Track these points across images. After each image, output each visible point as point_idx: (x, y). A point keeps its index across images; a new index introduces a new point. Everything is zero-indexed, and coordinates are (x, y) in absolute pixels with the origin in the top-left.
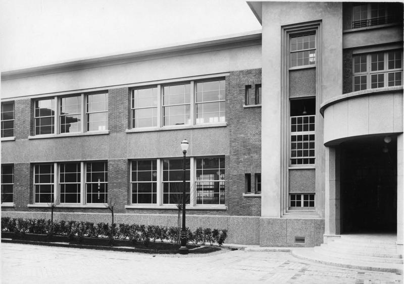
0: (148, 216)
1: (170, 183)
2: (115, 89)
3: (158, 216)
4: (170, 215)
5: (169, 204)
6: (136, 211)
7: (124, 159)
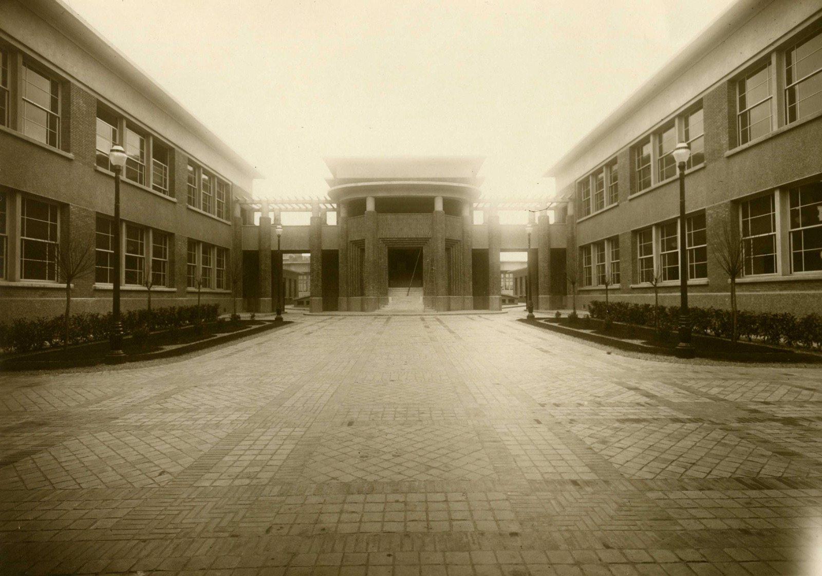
0: (761, 295)
1: (804, 230)
2: (709, 93)
3: (778, 295)
4: (799, 292)
5: (804, 272)
6: (744, 287)
7: (725, 201)
